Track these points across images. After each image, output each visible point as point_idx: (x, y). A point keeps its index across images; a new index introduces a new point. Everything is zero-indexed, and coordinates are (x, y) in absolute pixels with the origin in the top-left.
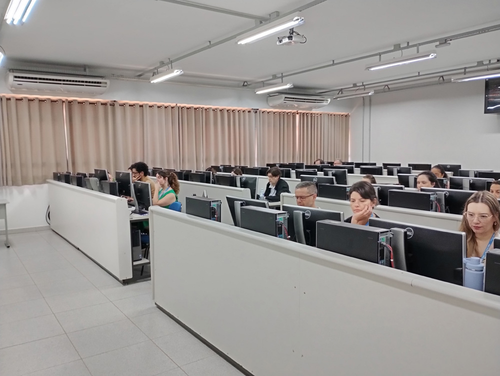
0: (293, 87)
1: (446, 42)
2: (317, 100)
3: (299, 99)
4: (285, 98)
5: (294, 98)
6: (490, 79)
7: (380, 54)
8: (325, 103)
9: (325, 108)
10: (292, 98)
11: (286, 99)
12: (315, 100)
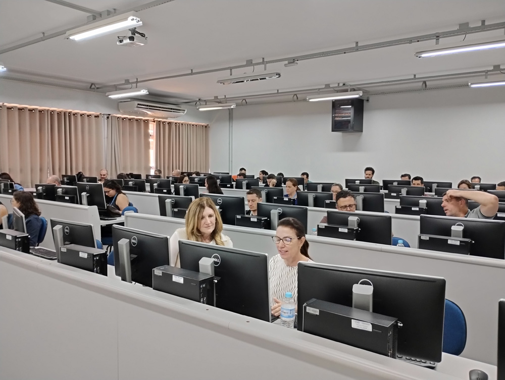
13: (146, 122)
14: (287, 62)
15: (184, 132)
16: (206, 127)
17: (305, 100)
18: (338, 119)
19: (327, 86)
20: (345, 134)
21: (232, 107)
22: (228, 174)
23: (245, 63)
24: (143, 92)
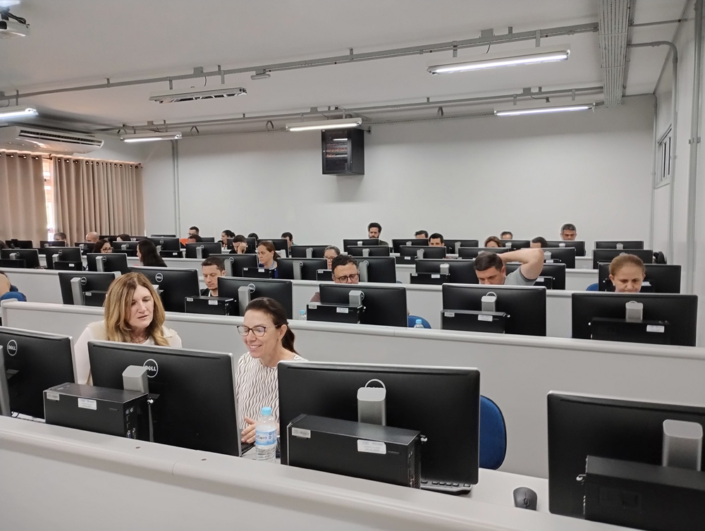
0: (37, 114)
1: (264, 73)
2: (82, 140)
3: (47, 135)
4: (22, 131)
5: (38, 134)
6: (327, 131)
7: (170, 80)
8: (95, 146)
9: (96, 153)
10: (34, 133)
11: (22, 134)
12: (79, 139)
13: (37, 160)
14: (254, 73)
15: (101, 175)
16: (136, 167)
17: (283, 129)
18: (330, 156)
19: (314, 110)
20: (341, 177)
21: (176, 138)
22: (175, 236)
23: (192, 72)
24: (29, 113)
